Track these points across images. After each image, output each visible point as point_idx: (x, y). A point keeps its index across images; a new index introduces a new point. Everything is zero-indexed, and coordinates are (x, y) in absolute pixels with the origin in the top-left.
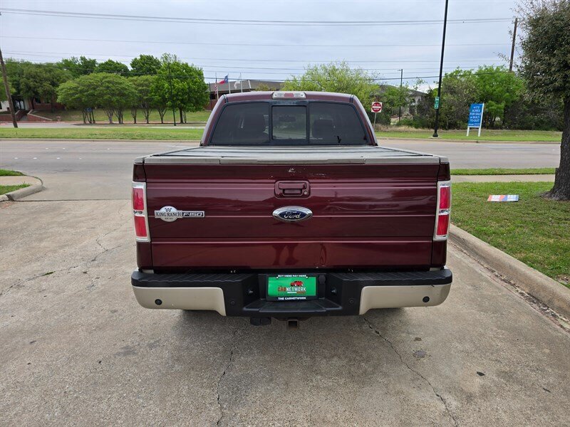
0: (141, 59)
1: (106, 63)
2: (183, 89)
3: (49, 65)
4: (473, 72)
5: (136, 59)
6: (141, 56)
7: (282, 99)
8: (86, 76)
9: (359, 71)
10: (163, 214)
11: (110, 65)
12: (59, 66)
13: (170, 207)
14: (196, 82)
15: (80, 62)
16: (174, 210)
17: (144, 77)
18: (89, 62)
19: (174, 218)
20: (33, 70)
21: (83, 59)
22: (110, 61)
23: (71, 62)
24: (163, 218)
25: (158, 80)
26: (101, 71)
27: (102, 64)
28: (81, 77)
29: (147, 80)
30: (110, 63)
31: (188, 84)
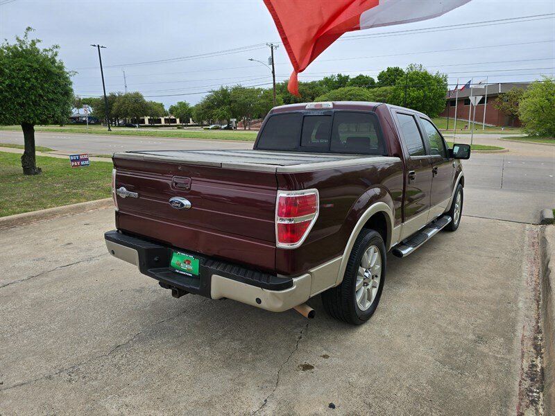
0: (388, 71)
1: (357, 77)
2: (418, 98)
3: (313, 83)
5: (383, 72)
6: (388, 69)
7: (313, 109)
8: (336, 91)
11: (360, 79)
12: (321, 83)
14: (433, 89)
15: (336, 79)
17: (384, 88)
18: (343, 78)
20: (301, 88)
21: (339, 76)
22: (361, 76)
23: (330, 79)
25: (395, 90)
26: (351, 85)
27: (353, 79)
28: (332, 91)
29: (386, 91)
30: (360, 78)
31: (424, 91)
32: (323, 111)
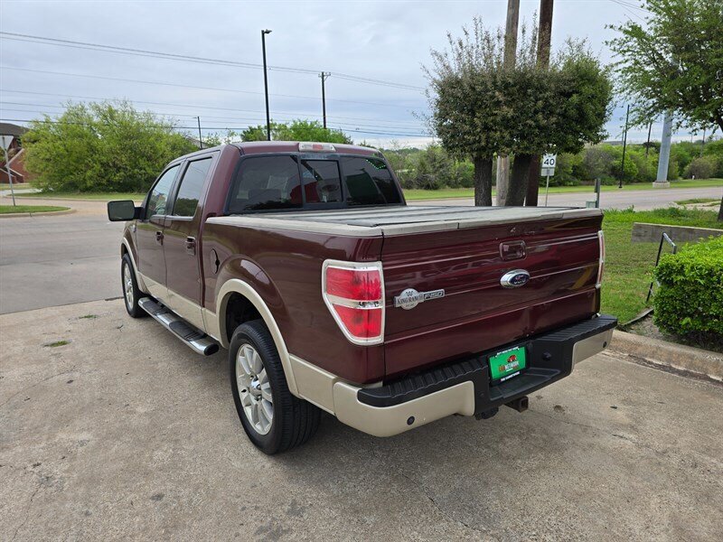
4: (288, 126)
7: (311, 151)
9: (147, 115)
10: (404, 301)
13: (411, 290)
16: (415, 293)
19: (416, 303)
24: (404, 306)
32: (326, 155)
